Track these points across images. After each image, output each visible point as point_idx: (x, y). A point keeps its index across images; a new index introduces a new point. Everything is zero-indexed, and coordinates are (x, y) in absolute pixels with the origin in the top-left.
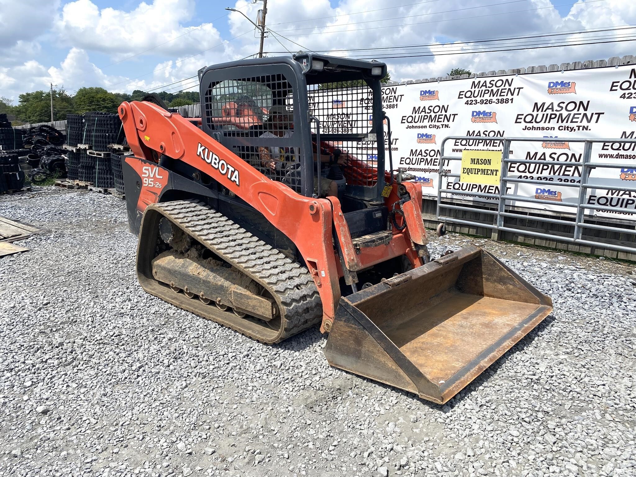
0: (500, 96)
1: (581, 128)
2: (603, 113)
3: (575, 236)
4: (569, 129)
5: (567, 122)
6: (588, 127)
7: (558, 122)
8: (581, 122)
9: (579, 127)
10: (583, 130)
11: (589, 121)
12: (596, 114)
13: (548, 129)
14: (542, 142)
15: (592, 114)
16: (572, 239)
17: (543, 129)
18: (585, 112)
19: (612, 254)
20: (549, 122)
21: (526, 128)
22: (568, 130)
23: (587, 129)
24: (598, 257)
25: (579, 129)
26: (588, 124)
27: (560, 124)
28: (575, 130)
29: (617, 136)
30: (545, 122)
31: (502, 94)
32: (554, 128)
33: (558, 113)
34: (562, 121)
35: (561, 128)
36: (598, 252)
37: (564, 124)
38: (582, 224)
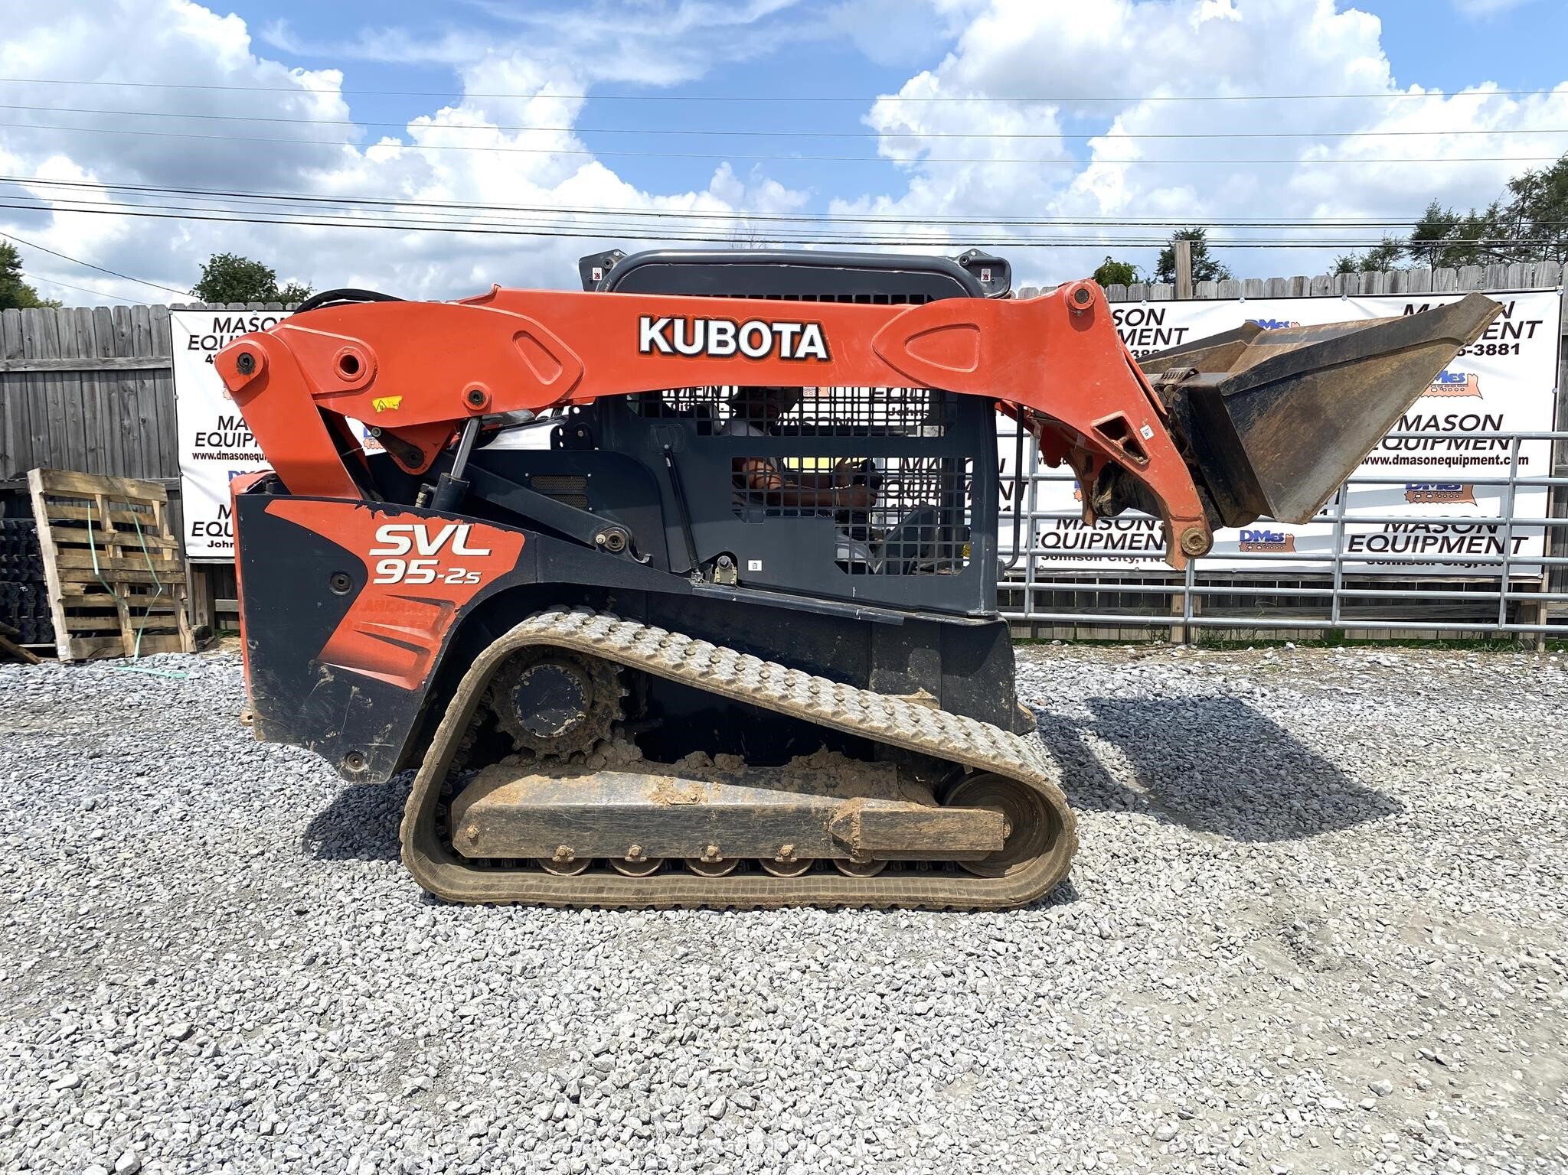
0: (1140, 343)
3: (1026, 610)
16: (1022, 615)
19: (1067, 634)
24: (1044, 642)
31: (1144, 340)
36: (1044, 633)
38: (1033, 584)
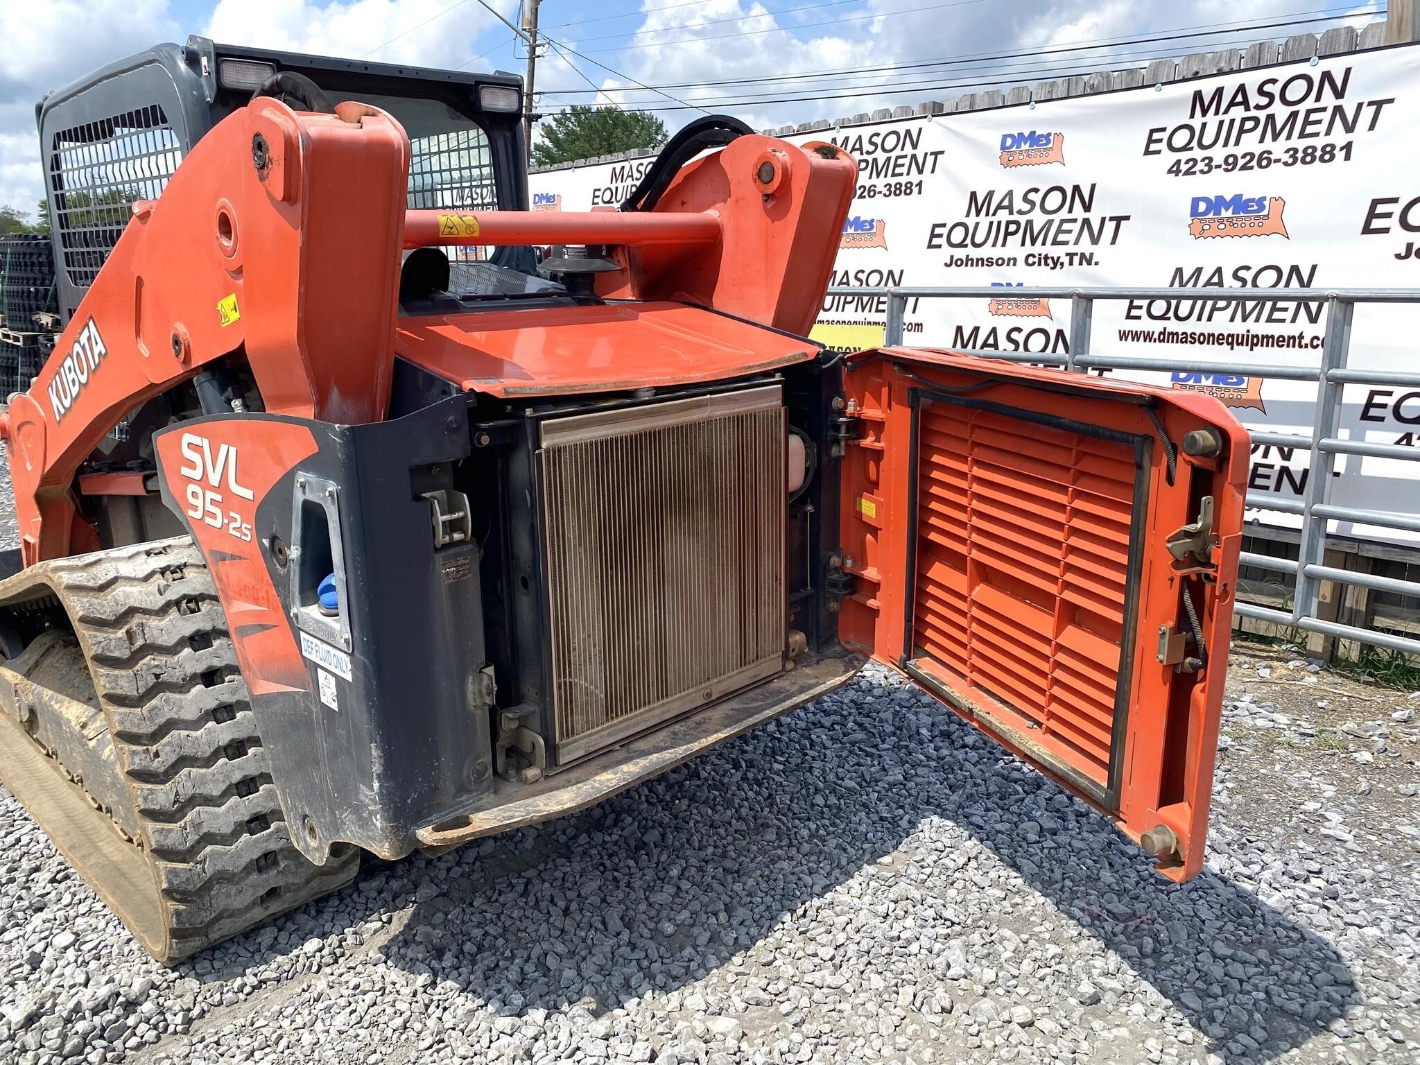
1: (1076, 259)
2: (1127, 218)
4: (1050, 261)
5: (1044, 244)
6: (1092, 255)
7: (1023, 244)
8: (1076, 243)
9: (1071, 256)
10: (1081, 264)
11: (1095, 240)
12: (1112, 219)
13: (1000, 262)
14: (988, 300)
15: (1103, 220)
17: (990, 262)
18: (1087, 215)
20: (1004, 245)
21: (953, 262)
22: (1047, 264)
23: (1089, 263)
25: (1071, 263)
26: (1093, 248)
27: (1028, 248)
28: (1062, 264)
29: (1160, 281)
30: (994, 245)
32: (1015, 260)
33: (1023, 220)
34: (1033, 242)
35: (1031, 260)
37: (1038, 249)
